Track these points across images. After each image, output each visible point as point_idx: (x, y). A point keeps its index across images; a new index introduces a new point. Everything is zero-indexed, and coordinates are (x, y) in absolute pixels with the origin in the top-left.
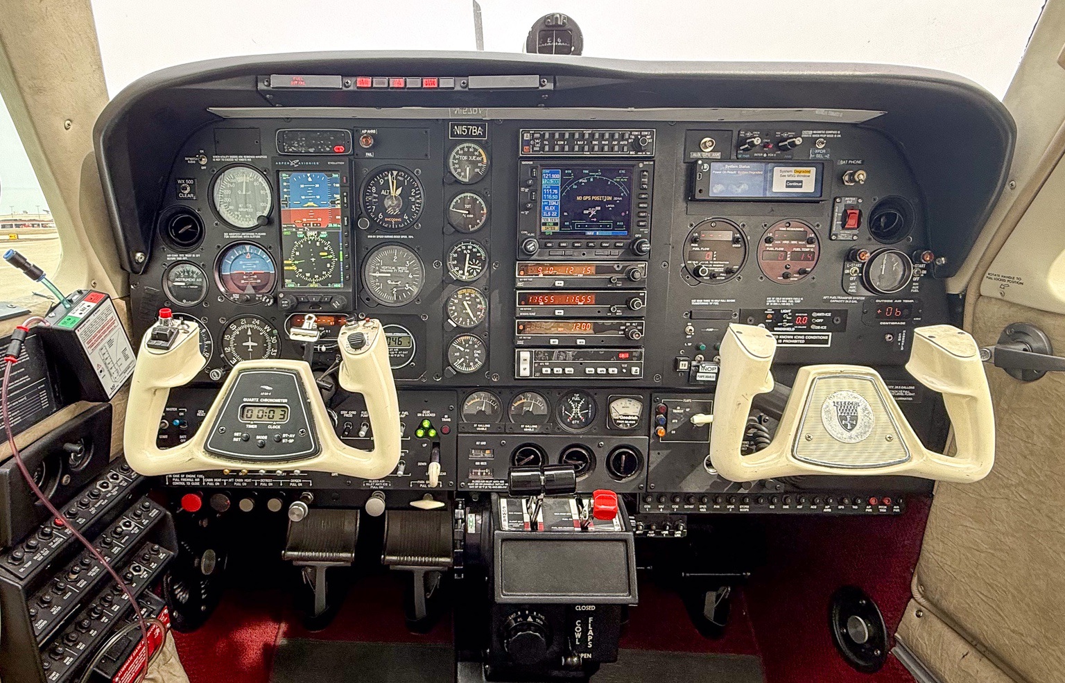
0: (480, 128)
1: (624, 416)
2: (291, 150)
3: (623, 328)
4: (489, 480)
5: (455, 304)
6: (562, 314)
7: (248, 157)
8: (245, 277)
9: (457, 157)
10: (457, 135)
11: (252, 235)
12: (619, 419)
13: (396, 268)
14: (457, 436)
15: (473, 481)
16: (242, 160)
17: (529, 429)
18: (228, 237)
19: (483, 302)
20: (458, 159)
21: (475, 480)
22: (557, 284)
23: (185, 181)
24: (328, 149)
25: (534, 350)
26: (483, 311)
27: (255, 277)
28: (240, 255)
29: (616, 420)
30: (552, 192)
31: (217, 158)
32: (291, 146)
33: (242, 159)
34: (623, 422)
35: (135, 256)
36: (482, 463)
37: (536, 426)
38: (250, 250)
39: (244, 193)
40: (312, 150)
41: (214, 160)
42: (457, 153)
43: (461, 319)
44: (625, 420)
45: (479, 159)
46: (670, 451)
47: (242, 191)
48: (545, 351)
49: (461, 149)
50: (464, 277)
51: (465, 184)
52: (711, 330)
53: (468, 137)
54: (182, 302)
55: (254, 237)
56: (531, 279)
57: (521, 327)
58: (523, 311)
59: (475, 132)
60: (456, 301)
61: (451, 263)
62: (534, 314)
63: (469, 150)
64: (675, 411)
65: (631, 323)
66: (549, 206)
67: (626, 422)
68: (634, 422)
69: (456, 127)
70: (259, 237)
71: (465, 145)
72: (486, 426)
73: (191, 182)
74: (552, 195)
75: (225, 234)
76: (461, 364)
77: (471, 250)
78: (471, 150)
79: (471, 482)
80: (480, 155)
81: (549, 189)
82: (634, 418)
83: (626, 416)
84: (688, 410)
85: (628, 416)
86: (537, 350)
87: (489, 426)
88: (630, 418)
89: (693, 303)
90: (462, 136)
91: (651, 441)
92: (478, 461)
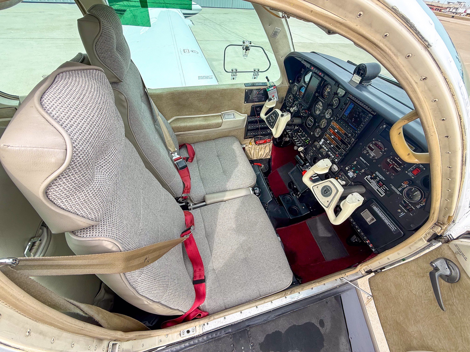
1: (334, 168)
3: (341, 150)
5: (322, 121)
13: (320, 107)
22: (336, 130)
35: (290, 81)
36: (310, 155)
43: (321, 125)
50: (326, 117)
52: (359, 167)
56: (333, 126)
57: (326, 134)
61: (326, 112)
64: (343, 177)
72: (315, 149)
75: (303, 83)
76: (316, 134)
77: (331, 112)
89: (360, 158)
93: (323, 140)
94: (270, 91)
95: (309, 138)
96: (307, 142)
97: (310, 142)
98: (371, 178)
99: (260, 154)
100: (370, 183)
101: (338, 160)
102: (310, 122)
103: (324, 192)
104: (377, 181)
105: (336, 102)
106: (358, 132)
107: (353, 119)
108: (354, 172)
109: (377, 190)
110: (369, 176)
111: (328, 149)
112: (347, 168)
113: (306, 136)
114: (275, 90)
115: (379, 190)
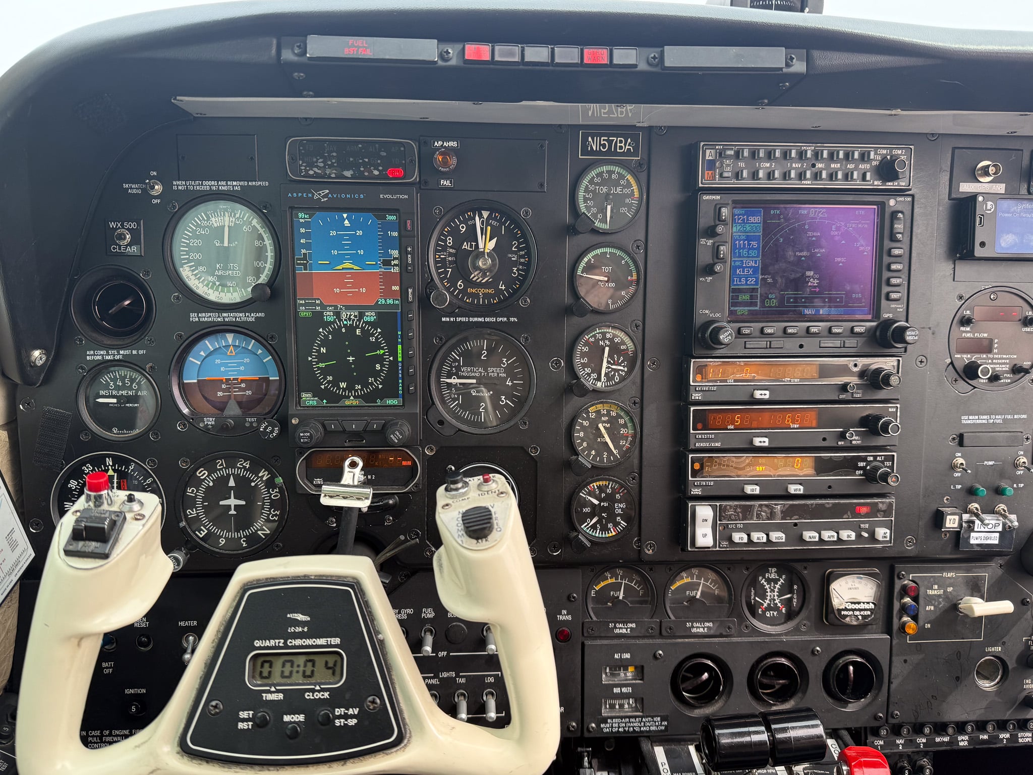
0: (629, 140)
1: (852, 603)
2: (311, 172)
3: (861, 464)
4: (635, 717)
5: (583, 428)
6: (766, 444)
7: (235, 183)
8: (224, 386)
9: (591, 188)
10: (592, 152)
11: (240, 317)
12: (846, 609)
13: (486, 370)
14: (583, 645)
15: (609, 721)
16: (224, 188)
17: (699, 628)
18: (197, 319)
19: (629, 425)
20: (594, 192)
21: (612, 718)
22: (758, 394)
23: (122, 225)
24: (376, 173)
25: (718, 504)
26: (630, 439)
27: (243, 385)
28: (215, 350)
29: (839, 610)
30: (749, 245)
31: (179, 185)
32: (311, 165)
33: (223, 186)
34: (851, 613)
35: (29, 356)
36: (624, 690)
37: (711, 624)
38: (234, 340)
39: (226, 244)
40: (348, 174)
41: (175, 188)
42: (591, 181)
43: (593, 452)
44: (853, 610)
45: (626, 191)
46: (921, 656)
47: (222, 242)
48: (737, 506)
49: (598, 175)
50: (599, 384)
51: (605, 233)
52: (991, 463)
53: (609, 156)
54: (111, 431)
55: (244, 319)
56: (715, 388)
57: (697, 466)
58: (701, 440)
59: (621, 148)
60: (586, 423)
61: (578, 361)
62: (718, 445)
63: (610, 176)
64: (930, 592)
65: (875, 457)
66: (744, 268)
67: (857, 613)
68: (869, 613)
69: (590, 139)
70: (253, 319)
71: (605, 168)
72: (630, 625)
73: (133, 225)
74: (750, 249)
75: (192, 315)
76: (594, 527)
77: (610, 340)
78: (613, 176)
79: (606, 722)
80: (629, 185)
81: (744, 240)
82: (867, 606)
83: (855, 603)
84: (950, 589)
85: (859, 603)
86: (724, 503)
87: (634, 625)
88: (862, 606)
89: (964, 422)
90: (599, 153)
91: (894, 642)
92: (617, 686)
93: (704, 512)
111: (779, 528)
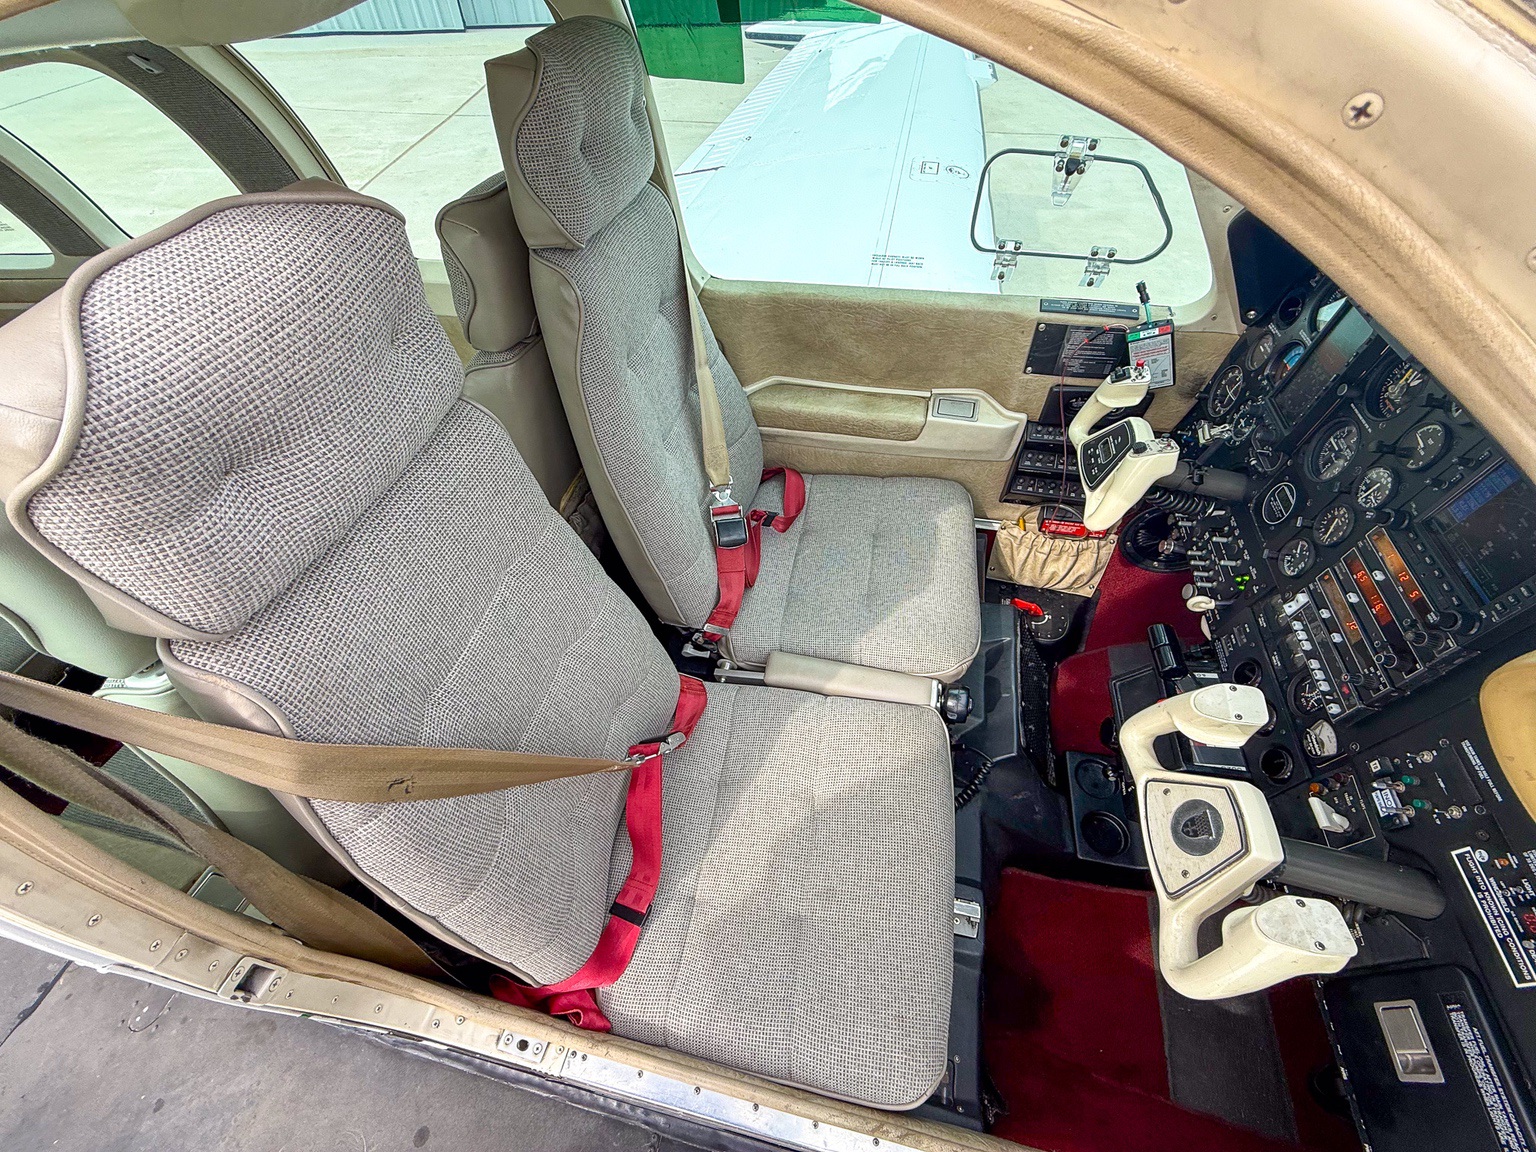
1: (1317, 739)
12: (1311, 736)
17: (1276, 660)
18: (1301, 334)
25: (1311, 602)
34: (1310, 741)
35: (1247, 313)
44: (1313, 742)
52: (1442, 785)
64: (1346, 795)
68: (1314, 753)
75: (1302, 330)
77: (1387, 483)
82: (1319, 751)
84: (1353, 810)
85: (1319, 746)
86: (1313, 606)
88: (1317, 748)
89: (1463, 744)
93: (1302, 598)
94: (1140, 343)
95: (1254, 571)
96: (1240, 584)
97: (1255, 589)
98: (1488, 867)
99: (1050, 569)
100: (1477, 888)
101: (1343, 711)
102: (1277, 505)
103: (1186, 825)
104: (1515, 899)
105: (1431, 442)
106: (1490, 616)
107: (1490, 544)
108: (1404, 799)
109: (1503, 941)
110: (1481, 855)
111: (1313, 644)
112: (1375, 766)
113: (1247, 557)
114: (1165, 341)
115: (1516, 944)
